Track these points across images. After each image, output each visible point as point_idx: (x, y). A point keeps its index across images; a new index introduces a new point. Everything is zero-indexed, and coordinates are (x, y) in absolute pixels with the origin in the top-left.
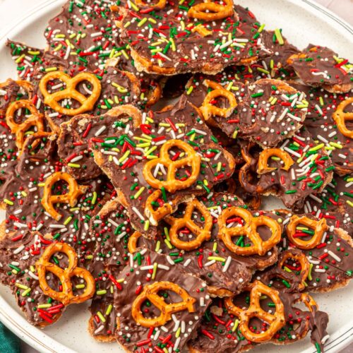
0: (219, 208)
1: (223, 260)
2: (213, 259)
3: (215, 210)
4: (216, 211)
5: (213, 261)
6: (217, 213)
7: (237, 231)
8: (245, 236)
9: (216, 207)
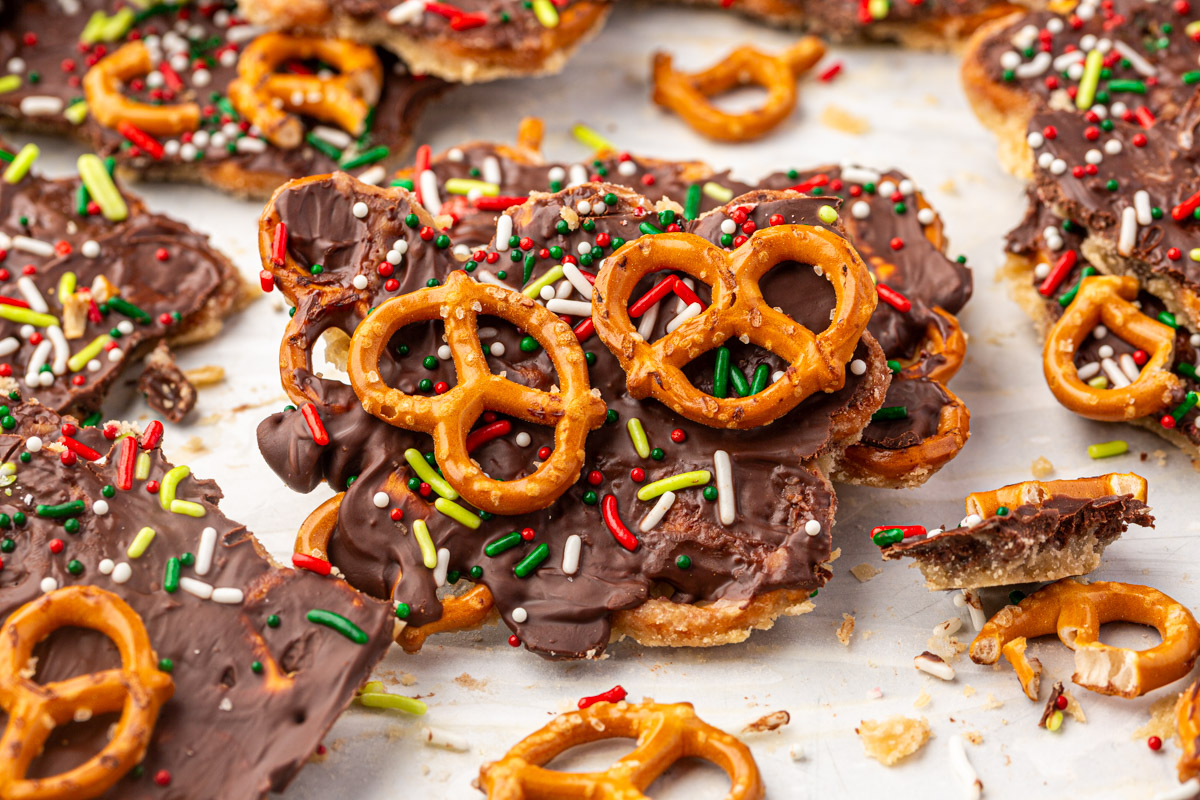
0: (569, 268)
1: (703, 476)
2: (663, 488)
3: (555, 284)
4: (564, 288)
5: (667, 499)
6: (574, 295)
7: (698, 338)
8: (732, 343)
9: (555, 272)
